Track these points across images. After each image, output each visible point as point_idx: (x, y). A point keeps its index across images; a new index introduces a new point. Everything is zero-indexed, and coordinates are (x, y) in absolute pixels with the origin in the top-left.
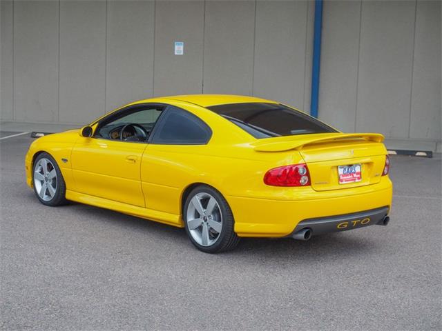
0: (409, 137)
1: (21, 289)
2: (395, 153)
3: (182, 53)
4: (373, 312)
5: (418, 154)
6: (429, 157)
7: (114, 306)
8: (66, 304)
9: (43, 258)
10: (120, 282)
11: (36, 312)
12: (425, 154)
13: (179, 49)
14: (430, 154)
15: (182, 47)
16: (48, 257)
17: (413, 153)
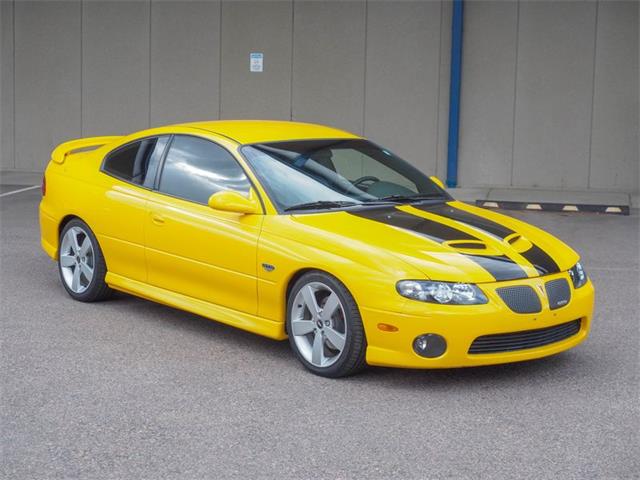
0: (589, 188)
1: (95, 404)
2: (575, 209)
3: (261, 70)
4: (612, 428)
5: (609, 210)
6: (625, 214)
7: (238, 425)
8: (167, 423)
9: (114, 360)
10: (235, 391)
11: (126, 436)
12: (618, 210)
13: (256, 63)
14: (625, 210)
15: (261, 60)
16: (121, 359)
17: (601, 209)
